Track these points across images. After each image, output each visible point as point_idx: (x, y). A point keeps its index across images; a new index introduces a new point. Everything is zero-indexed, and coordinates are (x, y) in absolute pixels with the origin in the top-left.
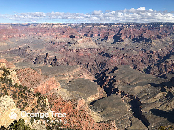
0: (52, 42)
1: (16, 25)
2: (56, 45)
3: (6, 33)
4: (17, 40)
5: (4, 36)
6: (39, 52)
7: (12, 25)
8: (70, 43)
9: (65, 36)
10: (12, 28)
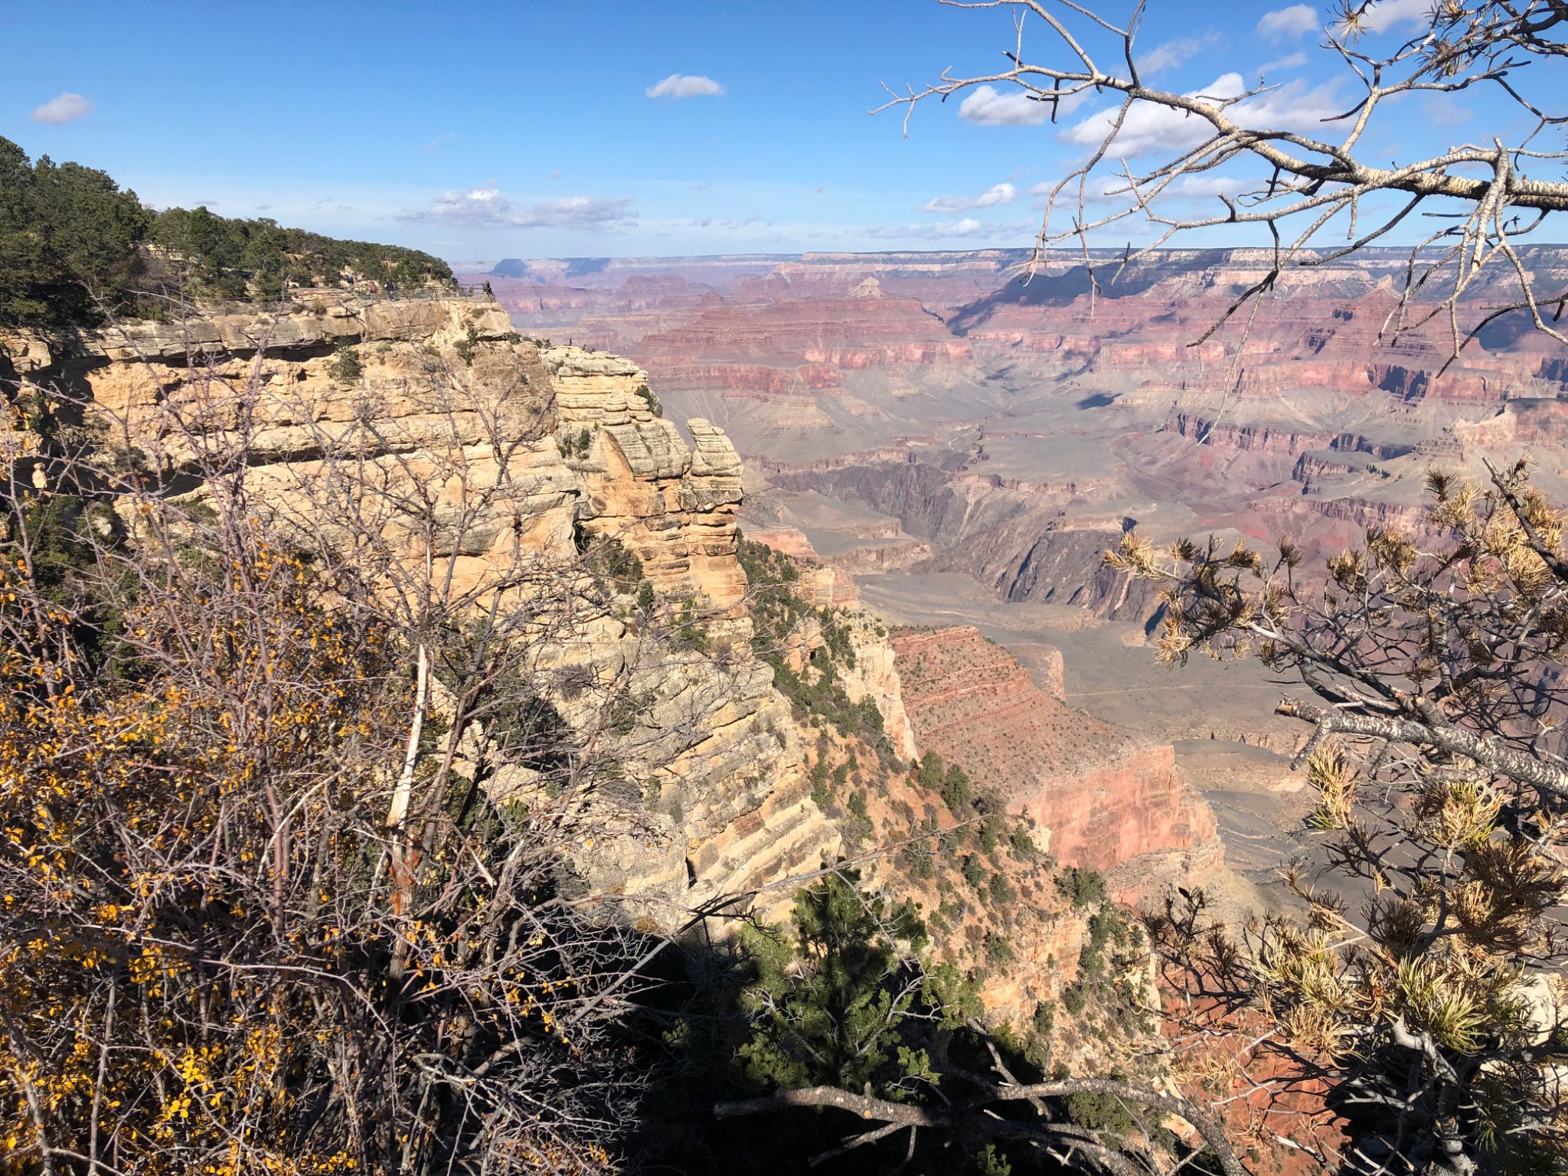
0: (1190, 426)
1: (910, 267)
2: (1223, 449)
3: (829, 331)
4: (899, 386)
5: (814, 356)
6: (1062, 501)
7: (879, 267)
8: (1364, 446)
9: (1324, 376)
10: (877, 293)
